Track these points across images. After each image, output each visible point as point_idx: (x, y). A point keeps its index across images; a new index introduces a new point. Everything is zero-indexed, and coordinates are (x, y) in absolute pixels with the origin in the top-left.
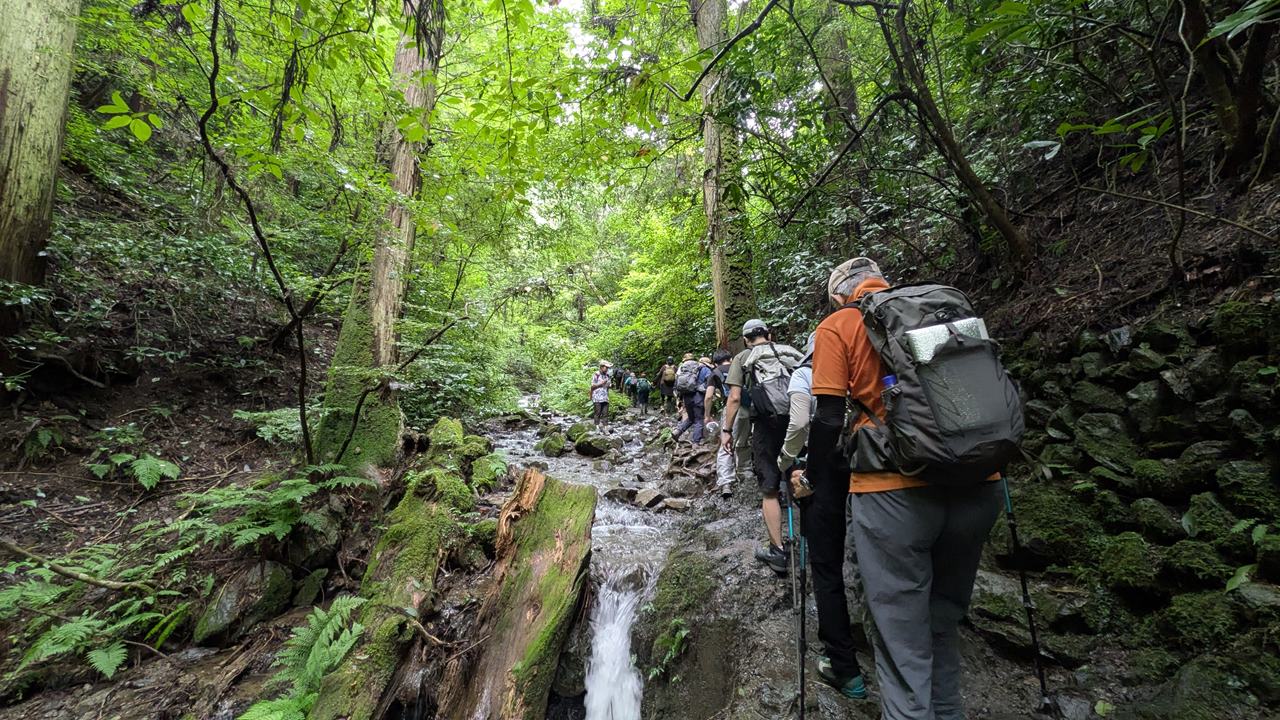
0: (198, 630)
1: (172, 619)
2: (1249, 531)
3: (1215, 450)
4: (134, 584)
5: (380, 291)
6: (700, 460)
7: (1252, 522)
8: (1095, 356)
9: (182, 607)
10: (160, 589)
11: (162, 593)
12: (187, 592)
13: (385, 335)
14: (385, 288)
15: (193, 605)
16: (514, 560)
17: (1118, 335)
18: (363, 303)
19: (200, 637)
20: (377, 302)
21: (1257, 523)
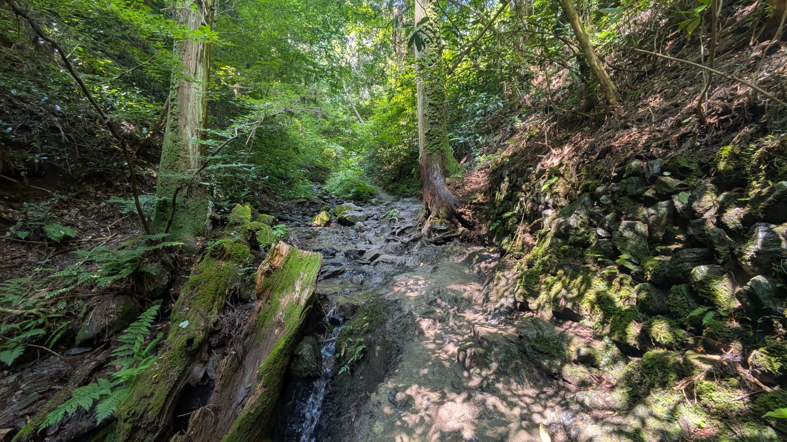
0: (77, 338)
1: (58, 332)
2: (703, 315)
3: (695, 255)
4: (30, 311)
5: (186, 119)
6: (406, 231)
7: (706, 309)
8: (635, 179)
9: (65, 324)
10: (49, 314)
11: (50, 316)
12: (68, 315)
13: (193, 149)
14: (189, 117)
15: (74, 323)
16: (268, 298)
17: (652, 165)
18: (175, 127)
19: (79, 342)
20: (185, 127)
21: (709, 310)
